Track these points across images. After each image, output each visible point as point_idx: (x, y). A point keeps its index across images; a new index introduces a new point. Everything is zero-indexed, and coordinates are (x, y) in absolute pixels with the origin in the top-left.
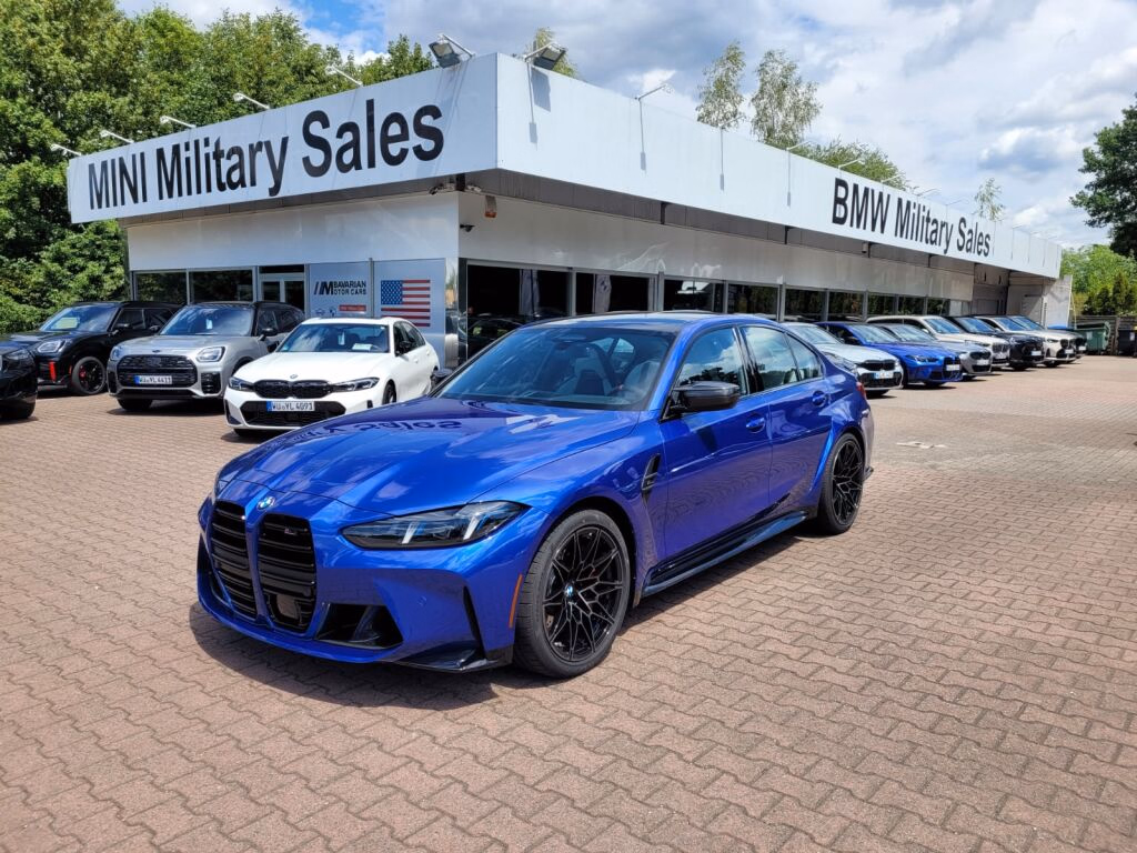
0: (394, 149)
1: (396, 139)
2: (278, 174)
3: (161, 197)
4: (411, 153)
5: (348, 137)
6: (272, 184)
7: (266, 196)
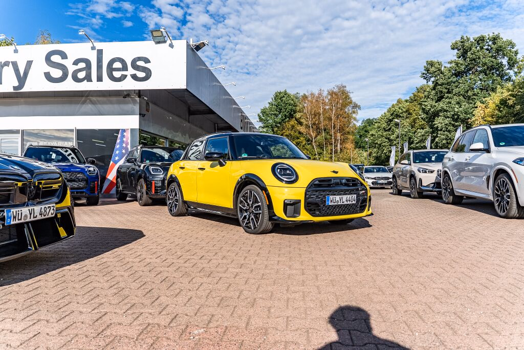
0: (117, 74)
1: (118, 70)
2: (22, 79)
4: (129, 78)
5: (82, 65)
6: (16, 84)
7: (12, 90)
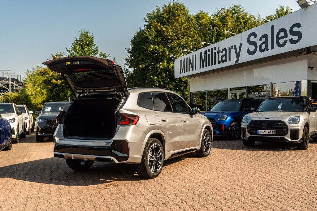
0: (281, 41)
1: (282, 38)
2: (238, 56)
3: (200, 68)
4: (288, 42)
5: (264, 39)
6: (236, 59)
